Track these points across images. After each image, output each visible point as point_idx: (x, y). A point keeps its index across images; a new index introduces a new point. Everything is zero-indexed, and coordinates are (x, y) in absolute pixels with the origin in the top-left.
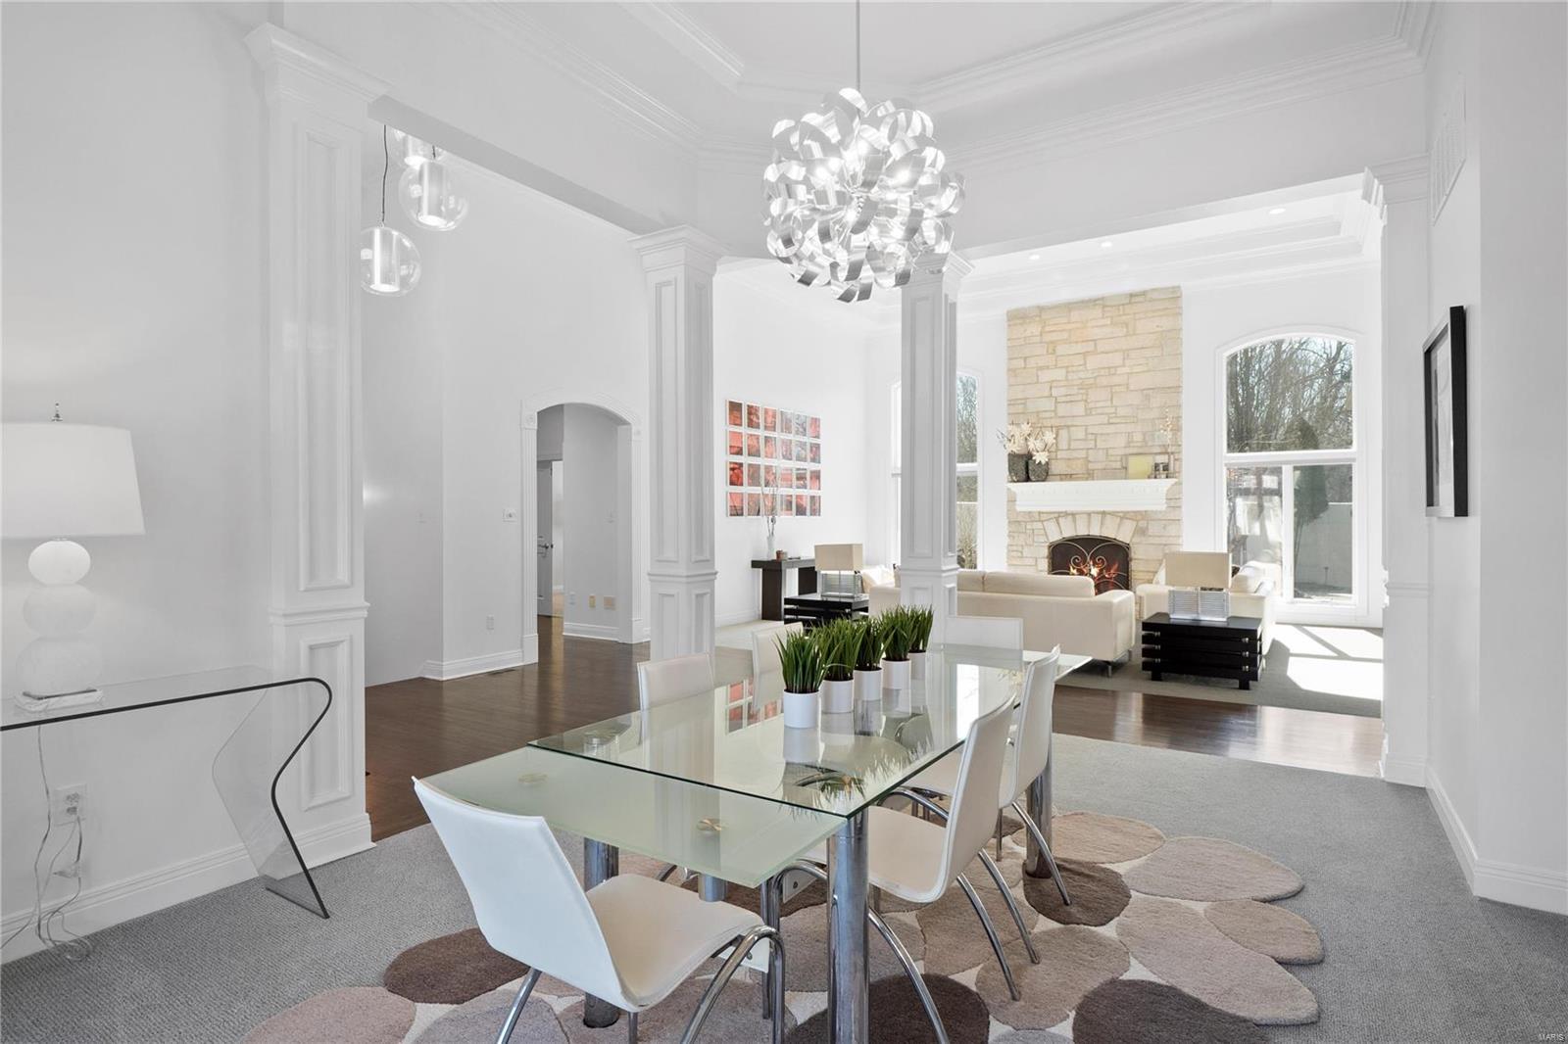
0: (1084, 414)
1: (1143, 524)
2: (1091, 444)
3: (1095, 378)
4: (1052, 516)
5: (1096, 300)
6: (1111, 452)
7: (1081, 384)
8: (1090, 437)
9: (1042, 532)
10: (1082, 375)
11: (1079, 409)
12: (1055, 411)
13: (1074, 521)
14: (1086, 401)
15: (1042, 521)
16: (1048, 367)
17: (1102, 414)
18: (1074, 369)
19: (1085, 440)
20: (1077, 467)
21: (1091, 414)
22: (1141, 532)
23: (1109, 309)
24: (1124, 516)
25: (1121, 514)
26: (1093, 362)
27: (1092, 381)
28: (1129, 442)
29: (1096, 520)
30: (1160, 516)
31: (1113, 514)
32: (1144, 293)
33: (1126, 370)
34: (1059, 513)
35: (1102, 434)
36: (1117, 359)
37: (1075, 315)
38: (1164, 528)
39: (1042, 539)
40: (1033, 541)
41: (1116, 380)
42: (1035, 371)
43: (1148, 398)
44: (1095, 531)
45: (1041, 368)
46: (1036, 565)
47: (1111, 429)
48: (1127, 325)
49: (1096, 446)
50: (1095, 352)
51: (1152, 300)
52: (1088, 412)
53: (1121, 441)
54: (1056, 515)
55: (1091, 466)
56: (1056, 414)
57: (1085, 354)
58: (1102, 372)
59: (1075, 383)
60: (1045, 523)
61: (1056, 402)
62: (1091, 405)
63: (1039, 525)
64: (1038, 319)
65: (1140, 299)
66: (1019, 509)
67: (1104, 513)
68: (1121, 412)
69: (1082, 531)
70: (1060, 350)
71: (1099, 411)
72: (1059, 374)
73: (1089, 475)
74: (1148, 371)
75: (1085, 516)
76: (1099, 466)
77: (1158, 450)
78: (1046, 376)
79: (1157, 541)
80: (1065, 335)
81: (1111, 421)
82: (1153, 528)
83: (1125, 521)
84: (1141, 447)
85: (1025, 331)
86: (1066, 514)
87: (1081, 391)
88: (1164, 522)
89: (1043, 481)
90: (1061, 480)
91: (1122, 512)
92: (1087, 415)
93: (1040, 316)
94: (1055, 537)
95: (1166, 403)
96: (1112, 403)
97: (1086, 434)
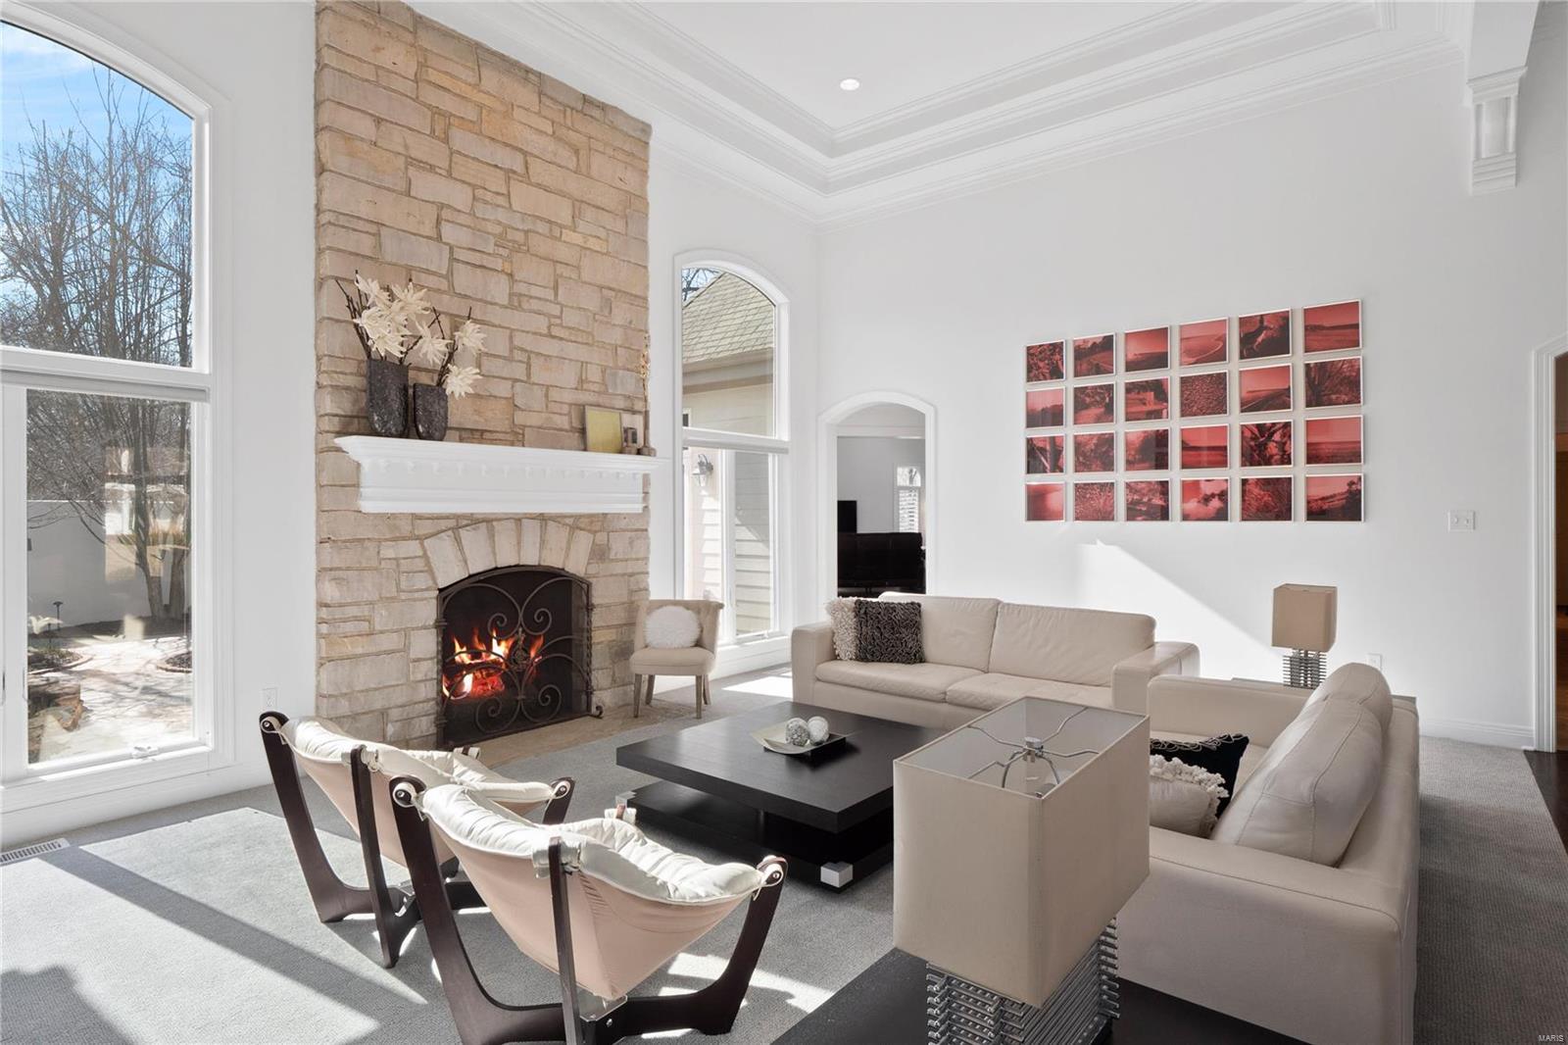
0: (506, 303)
1: (601, 538)
2: (519, 371)
3: (526, 232)
4: (443, 524)
5: (528, 70)
6: (554, 394)
7: (500, 236)
8: (518, 356)
9: (420, 564)
10: (501, 215)
11: (499, 290)
12: (449, 276)
13: (491, 535)
14: (511, 275)
15: (421, 539)
16: (432, 168)
17: (539, 313)
18: (489, 197)
19: (509, 359)
20: (494, 417)
21: (519, 308)
22: (600, 554)
23: (548, 102)
24: (576, 523)
25: (569, 521)
26: (523, 197)
27: (520, 237)
28: (581, 381)
29: (531, 531)
30: (623, 524)
31: (557, 518)
32: (603, 107)
33: (576, 238)
34: (457, 517)
35: (538, 354)
36: (563, 213)
37: (491, 79)
38: (631, 543)
39: (422, 581)
40: (399, 590)
41: (562, 253)
42: (400, 162)
43: (608, 304)
44: (530, 557)
45: (412, 161)
46: (406, 648)
47: (549, 347)
48: (577, 152)
49: (529, 375)
50: (526, 177)
51: (614, 128)
52: (516, 301)
53: (568, 376)
54: (452, 523)
55: (520, 418)
56: (451, 285)
57: (509, 173)
58: (542, 227)
59: (490, 227)
60: (427, 543)
61: (453, 259)
62: (521, 288)
63: (412, 548)
64: (409, 38)
65: (597, 113)
66: (368, 506)
67: (543, 518)
68: (571, 318)
69: (507, 557)
70: (460, 139)
71: (535, 305)
72: (459, 197)
73: (516, 437)
74: (607, 254)
75: (511, 525)
76: (534, 420)
77: (620, 403)
78: (428, 187)
79: (619, 568)
80: (471, 114)
81: (555, 331)
82: (618, 547)
83: (578, 532)
84: (599, 393)
85: (378, 49)
86: (474, 521)
87: (501, 251)
88: (629, 534)
89: (441, 440)
90: (461, 440)
91: (571, 516)
92: (510, 306)
93: (414, 33)
94: (451, 573)
95: (631, 322)
96: (556, 295)
97: (512, 348)
